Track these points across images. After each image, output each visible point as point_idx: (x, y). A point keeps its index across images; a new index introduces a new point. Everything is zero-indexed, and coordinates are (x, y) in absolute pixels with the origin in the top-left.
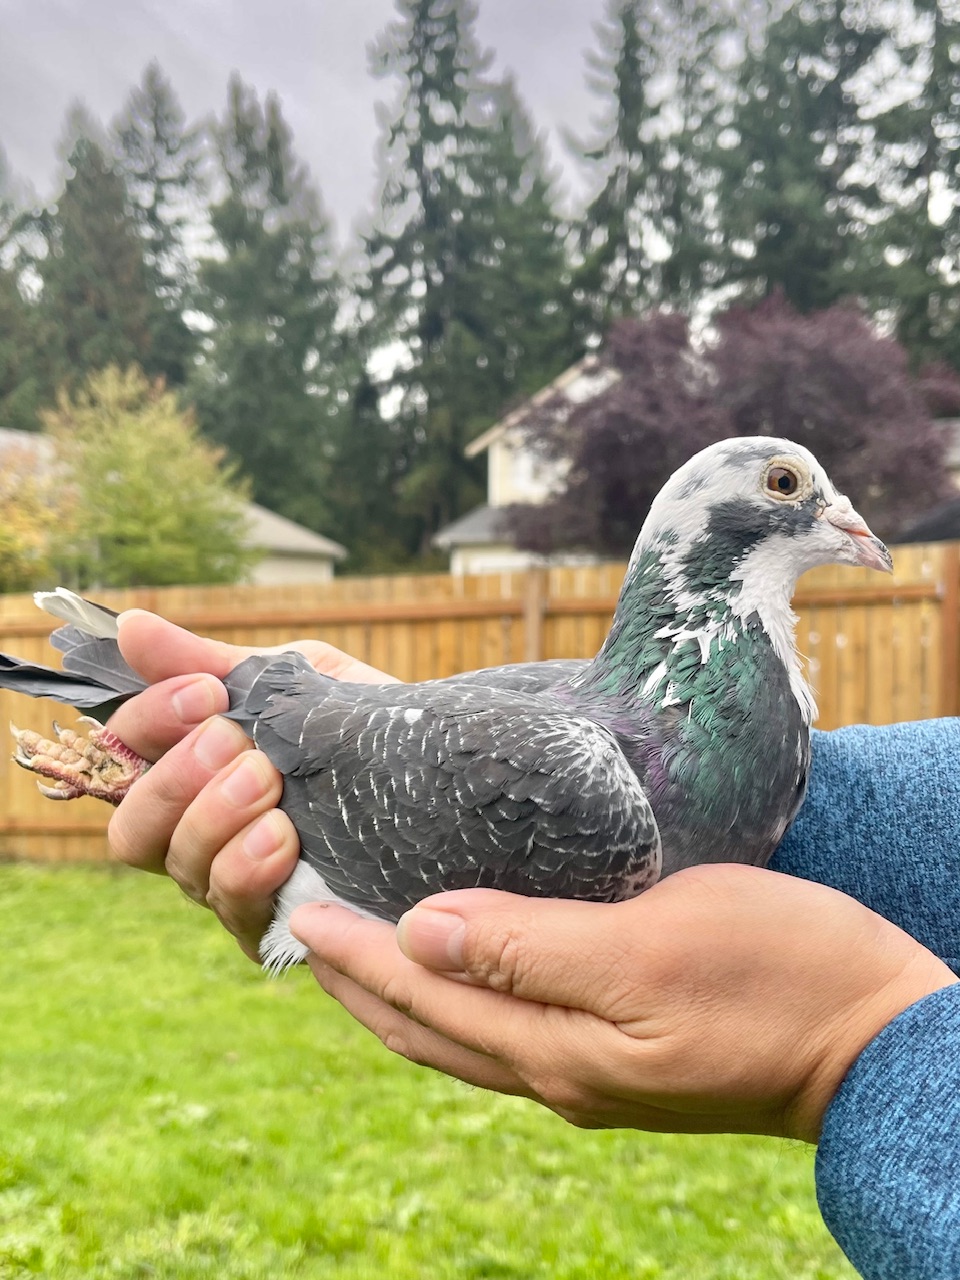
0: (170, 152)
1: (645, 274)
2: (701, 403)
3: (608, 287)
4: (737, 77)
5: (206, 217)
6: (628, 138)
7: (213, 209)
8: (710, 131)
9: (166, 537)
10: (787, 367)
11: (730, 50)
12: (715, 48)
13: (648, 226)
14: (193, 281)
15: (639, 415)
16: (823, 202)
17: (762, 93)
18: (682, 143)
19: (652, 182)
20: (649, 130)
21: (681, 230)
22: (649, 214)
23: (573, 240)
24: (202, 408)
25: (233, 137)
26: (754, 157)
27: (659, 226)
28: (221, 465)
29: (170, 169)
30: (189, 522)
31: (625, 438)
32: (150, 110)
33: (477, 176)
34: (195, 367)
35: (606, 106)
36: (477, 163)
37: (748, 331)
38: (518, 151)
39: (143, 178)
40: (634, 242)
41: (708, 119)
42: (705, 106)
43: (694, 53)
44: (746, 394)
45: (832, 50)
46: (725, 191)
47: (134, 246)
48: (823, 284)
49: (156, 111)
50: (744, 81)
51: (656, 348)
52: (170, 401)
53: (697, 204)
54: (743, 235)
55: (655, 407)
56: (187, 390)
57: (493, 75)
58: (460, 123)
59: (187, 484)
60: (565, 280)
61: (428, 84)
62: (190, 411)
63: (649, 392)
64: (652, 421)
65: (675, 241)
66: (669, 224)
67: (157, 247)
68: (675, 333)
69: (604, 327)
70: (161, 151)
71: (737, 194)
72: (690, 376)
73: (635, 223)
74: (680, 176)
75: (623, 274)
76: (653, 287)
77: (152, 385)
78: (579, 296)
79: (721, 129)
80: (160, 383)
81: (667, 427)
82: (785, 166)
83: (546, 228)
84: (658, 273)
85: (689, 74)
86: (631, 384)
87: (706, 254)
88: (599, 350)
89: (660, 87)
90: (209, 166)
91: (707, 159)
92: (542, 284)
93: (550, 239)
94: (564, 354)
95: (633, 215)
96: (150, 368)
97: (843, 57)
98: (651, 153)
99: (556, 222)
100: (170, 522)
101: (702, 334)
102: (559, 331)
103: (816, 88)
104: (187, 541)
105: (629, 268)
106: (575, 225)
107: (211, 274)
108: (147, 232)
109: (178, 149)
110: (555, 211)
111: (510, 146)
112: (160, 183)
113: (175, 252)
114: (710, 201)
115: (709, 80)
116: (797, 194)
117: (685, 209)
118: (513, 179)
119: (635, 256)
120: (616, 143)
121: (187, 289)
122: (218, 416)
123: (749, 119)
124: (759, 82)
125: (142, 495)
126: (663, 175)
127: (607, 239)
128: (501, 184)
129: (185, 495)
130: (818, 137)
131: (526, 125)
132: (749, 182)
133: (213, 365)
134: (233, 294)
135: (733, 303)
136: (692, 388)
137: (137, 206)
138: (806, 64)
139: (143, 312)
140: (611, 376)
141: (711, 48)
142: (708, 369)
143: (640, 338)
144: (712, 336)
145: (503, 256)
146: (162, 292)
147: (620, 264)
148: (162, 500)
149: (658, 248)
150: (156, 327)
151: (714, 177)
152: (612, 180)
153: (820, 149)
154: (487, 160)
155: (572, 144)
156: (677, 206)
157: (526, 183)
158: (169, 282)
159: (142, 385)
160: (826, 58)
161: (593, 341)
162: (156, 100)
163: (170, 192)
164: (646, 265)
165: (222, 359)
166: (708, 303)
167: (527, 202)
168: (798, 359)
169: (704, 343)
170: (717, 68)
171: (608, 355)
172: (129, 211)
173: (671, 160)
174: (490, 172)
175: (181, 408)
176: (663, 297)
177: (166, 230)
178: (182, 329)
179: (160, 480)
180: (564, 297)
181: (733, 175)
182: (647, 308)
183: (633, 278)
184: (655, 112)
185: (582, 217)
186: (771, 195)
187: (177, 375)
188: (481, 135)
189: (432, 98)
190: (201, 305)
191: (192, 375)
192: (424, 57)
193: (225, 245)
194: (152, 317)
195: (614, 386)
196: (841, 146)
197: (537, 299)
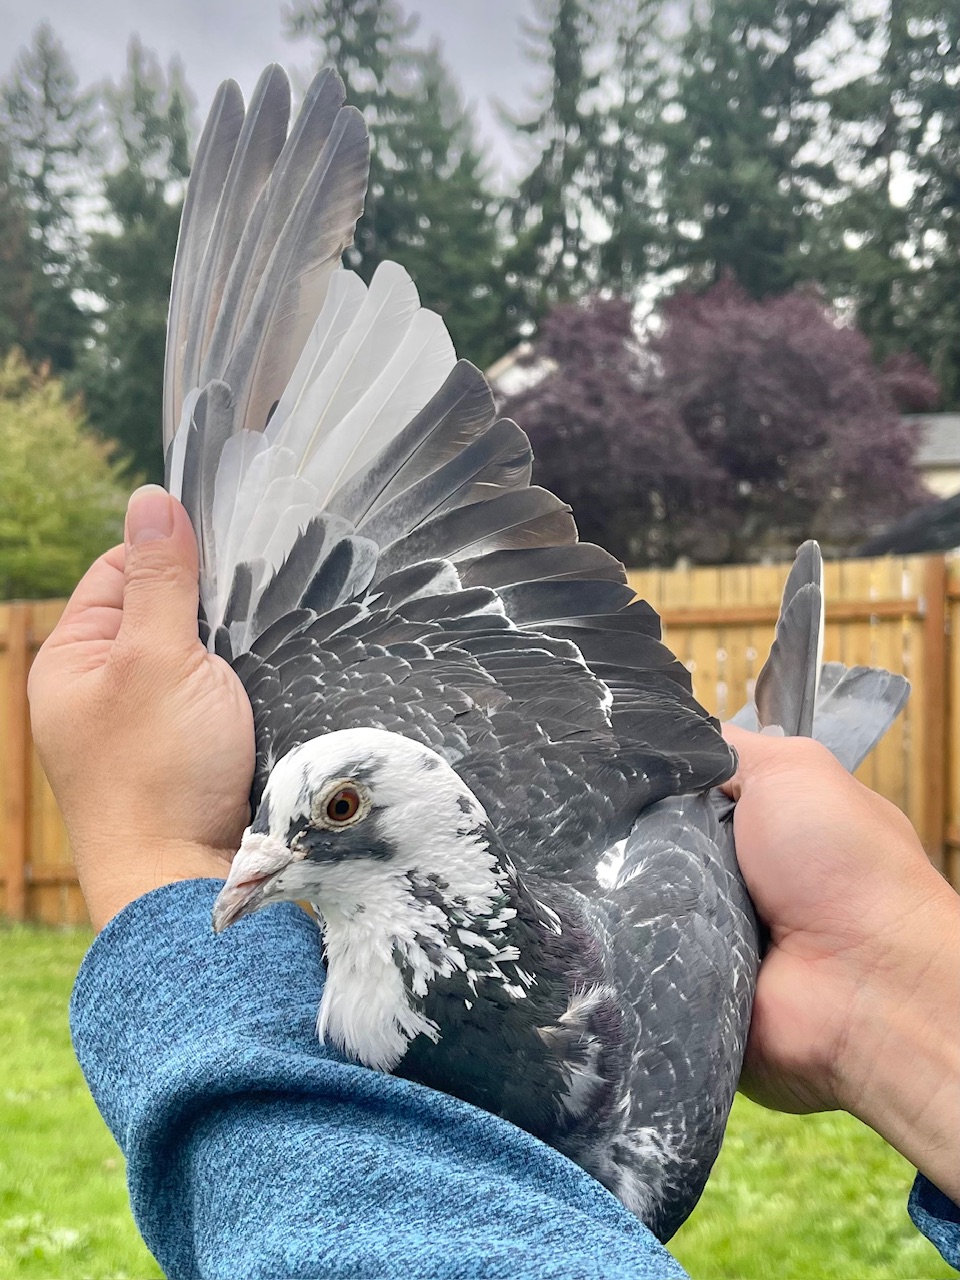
0: (61, 118)
1: (583, 257)
2: (647, 396)
3: (544, 270)
4: (681, 47)
5: (96, 188)
6: (565, 110)
7: (107, 179)
8: (652, 103)
9: (47, 539)
10: (740, 357)
11: (674, 21)
12: (659, 18)
13: (586, 205)
14: (84, 257)
15: (576, 408)
16: (775, 181)
17: (708, 66)
18: (624, 117)
19: (591, 159)
20: (585, 104)
21: (621, 209)
22: (588, 192)
23: (505, 218)
24: (91, 395)
25: (132, 104)
26: (701, 132)
27: (598, 205)
28: (112, 460)
29: (60, 136)
30: (74, 521)
31: (563, 433)
32: (40, 74)
33: (398, 149)
34: (84, 350)
35: (543, 77)
36: (399, 134)
37: (697, 318)
38: (446, 123)
39: (31, 145)
40: (571, 223)
41: (651, 92)
42: (647, 78)
43: (634, 23)
44: (695, 388)
45: (783, 22)
46: (670, 167)
47: (19, 217)
48: (777, 269)
49: (47, 73)
50: (689, 52)
51: (597, 336)
52: (55, 388)
53: (639, 182)
54: (689, 216)
55: (596, 401)
56: (76, 377)
57: (418, 41)
58: (381, 92)
59: (73, 479)
60: (497, 263)
61: (347, 50)
62: (78, 399)
63: (588, 384)
64: (593, 415)
65: (615, 221)
66: (609, 203)
67: (44, 220)
68: (617, 320)
69: (538, 314)
70: (51, 116)
71: (683, 172)
72: (634, 367)
73: (573, 200)
74: (621, 151)
75: (560, 257)
76: (592, 271)
77: (36, 371)
78: (512, 280)
79: (665, 103)
80: (45, 370)
81: (610, 423)
82: (734, 141)
83: (476, 206)
84: (596, 256)
85: (630, 46)
86: (570, 375)
87: (650, 236)
88: (532, 339)
89: (599, 58)
90: (105, 132)
91: (652, 134)
92: (471, 265)
93: (480, 217)
94: (498, 341)
95: (571, 193)
96: (33, 352)
97: (794, 29)
98: (590, 127)
99: (487, 199)
100: (52, 522)
101: (646, 320)
102: (490, 316)
103: (767, 62)
104: (72, 544)
105: (566, 249)
106: (507, 203)
107: (104, 249)
108: (34, 203)
109: (70, 115)
110: (485, 186)
111: (436, 117)
112: (50, 150)
113: (66, 225)
114: (654, 179)
115: (651, 51)
116: (748, 172)
117: (627, 186)
118: (439, 154)
119: (572, 237)
120: (552, 115)
121: (77, 266)
122: (110, 404)
123: (694, 93)
124: (705, 54)
125: (20, 491)
126: (602, 151)
127: (542, 218)
128: (426, 158)
129: (70, 493)
130: (769, 112)
131: (453, 97)
132: (695, 160)
133: (104, 349)
134: (126, 272)
135: (677, 287)
136: (637, 380)
137: (23, 174)
138: (755, 36)
139: (28, 289)
140: (548, 366)
141: (653, 18)
142: (654, 359)
143: (579, 326)
144: (655, 323)
145: (427, 235)
146: (50, 269)
147: (556, 245)
148: (44, 497)
149: (597, 229)
150: (42, 307)
151: (658, 153)
152: (547, 156)
153: (772, 125)
154: (411, 131)
155: (504, 117)
156: (618, 183)
157: (454, 156)
158: (58, 259)
159: (25, 371)
160: (777, 31)
161: (527, 329)
162: (48, 63)
163: (59, 160)
164: (584, 246)
165: (115, 343)
166: (651, 288)
167: (454, 177)
168: (752, 349)
169: (649, 333)
170: (661, 40)
171: (545, 345)
172: (14, 180)
173: (612, 135)
174: (416, 145)
175: (67, 396)
176: (603, 283)
177: (56, 203)
178: (72, 309)
179: (42, 476)
180: (494, 279)
181: (678, 152)
182: (586, 292)
183: (570, 261)
184: (594, 83)
185: (515, 194)
186: (720, 174)
187: (64, 360)
188: (406, 106)
189: (351, 64)
190: (91, 284)
191: (81, 360)
192: (344, 22)
193: (119, 218)
194: (37, 296)
195: (550, 376)
196: (794, 123)
197: (466, 282)
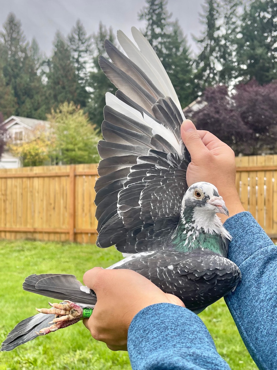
0: (83, 43)
1: (215, 74)
2: (231, 111)
3: (204, 78)
4: (241, 18)
5: (92, 61)
6: (210, 36)
7: (94, 58)
8: (234, 33)
9: (80, 149)
10: (257, 100)
11: (240, 11)
12: (236, 10)
13: (216, 61)
14: (88, 78)
15: (213, 114)
16: (267, 53)
17: (249, 23)
18: (226, 37)
19: (217, 49)
20: (216, 35)
21: (225, 62)
22: (216, 57)
23: (194, 65)
24: (90, 113)
25: (99, 39)
26: (247, 41)
27: (219, 61)
28: (95, 129)
29: (82, 48)
30: (86, 145)
31: (209, 121)
32: (77, 33)
33: (167, 48)
34: (88, 102)
35: (204, 28)
36: (167, 44)
37: (245, 90)
38: (179, 41)
39: (75, 50)
40: (212, 66)
41: (234, 30)
42: (233, 27)
43: (229, 12)
44: (244, 108)
45: (270, 10)
46: (238, 51)
47: (73, 69)
48: (267, 77)
49: (79, 32)
50: (244, 20)
51: (218, 95)
52: (81, 111)
53: (230, 55)
54: (243, 63)
55: (218, 112)
56: (86, 108)
57: (172, 20)
58: (163, 33)
59: (86, 134)
60: (192, 77)
61: (154, 23)
62: (87, 114)
63: (215, 108)
64: (217, 116)
65: (223, 65)
66: (222, 60)
67: (79, 69)
68: (224, 91)
69: (203, 90)
70: (80, 43)
71: (242, 52)
72: (228, 104)
73: (212, 60)
74: (225, 46)
75: (209, 75)
76: (217, 78)
77: (77, 107)
78: (196, 81)
79: (238, 33)
80: (79, 107)
81: (221, 118)
82: (256, 42)
83: (187, 62)
84: (218, 74)
85: (228, 18)
86: (211, 106)
87: (233, 68)
88: (201, 96)
89: (220, 22)
90: (93, 46)
91: (233, 42)
92: (185, 77)
93: (188, 65)
94: (193, 97)
95: (212, 58)
96: (76, 103)
97: (273, 12)
98: (217, 40)
99: (190, 60)
100: (81, 145)
101: (232, 91)
102: (190, 91)
103: (265, 21)
104: (86, 150)
105: (210, 73)
106: (195, 61)
107: (93, 76)
108: (76, 65)
109: (85, 42)
110: (189, 57)
111: (177, 39)
112: (80, 52)
113: (84, 70)
114: (234, 53)
115: (234, 20)
116: (259, 51)
117: (227, 56)
118: (177, 49)
119: (212, 69)
120: (207, 38)
121: (87, 80)
122: (94, 115)
123: (245, 30)
124: (248, 19)
125: (73, 137)
126: (220, 46)
127: (204, 65)
128: (174, 50)
129: (85, 138)
130: (266, 35)
131: (181, 34)
132: (245, 48)
133: (93, 101)
134: (99, 82)
135: (240, 82)
136: (229, 107)
137: (73, 58)
138: (262, 14)
139: (75, 87)
140: (205, 103)
141: (234, 10)
142: (233, 101)
143: (213, 93)
144: (234, 92)
145: (174, 70)
146: (80, 82)
147: (208, 72)
148: (79, 139)
149: (219, 67)
150: (78, 91)
151: (235, 46)
152: (206, 48)
153: (266, 38)
154: (169, 42)
155: (194, 38)
156: (224, 55)
157: (181, 49)
158: (82, 79)
159: (74, 107)
160: (268, 13)
161: (200, 94)
162: (80, 30)
163: (82, 54)
164: (215, 72)
165: (96, 100)
166: (233, 82)
167: (181, 55)
168: (260, 98)
169: (232, 94)
170: (236, 16)
171: (204, 98)
172: (71, 59)
173: (223, 42)
174: (171, 46)
175: (84, 113)
176: (220, 81)
177: (81, 65)
178: (85, 91)
179: (78, 133)
180: (191, 81)
181: (241, 46)
182: (216, 83)
183: (211, 75)
184: (218, 29)
185: (197, 59)
186: (252, 51)
187: (83, 104)
188: (169, 36)
189: (155, 26)
190: (90, 85)
191: (88, 104)
192: (153, 15)
193: (97, 69)
194: (77, 88)
195: (205, 106)
196: (272, 37)
197: (184, 82)
